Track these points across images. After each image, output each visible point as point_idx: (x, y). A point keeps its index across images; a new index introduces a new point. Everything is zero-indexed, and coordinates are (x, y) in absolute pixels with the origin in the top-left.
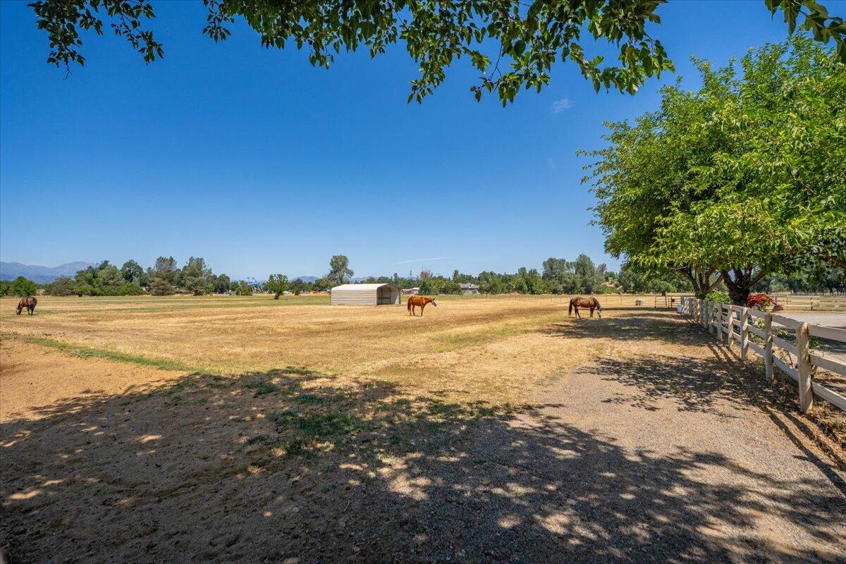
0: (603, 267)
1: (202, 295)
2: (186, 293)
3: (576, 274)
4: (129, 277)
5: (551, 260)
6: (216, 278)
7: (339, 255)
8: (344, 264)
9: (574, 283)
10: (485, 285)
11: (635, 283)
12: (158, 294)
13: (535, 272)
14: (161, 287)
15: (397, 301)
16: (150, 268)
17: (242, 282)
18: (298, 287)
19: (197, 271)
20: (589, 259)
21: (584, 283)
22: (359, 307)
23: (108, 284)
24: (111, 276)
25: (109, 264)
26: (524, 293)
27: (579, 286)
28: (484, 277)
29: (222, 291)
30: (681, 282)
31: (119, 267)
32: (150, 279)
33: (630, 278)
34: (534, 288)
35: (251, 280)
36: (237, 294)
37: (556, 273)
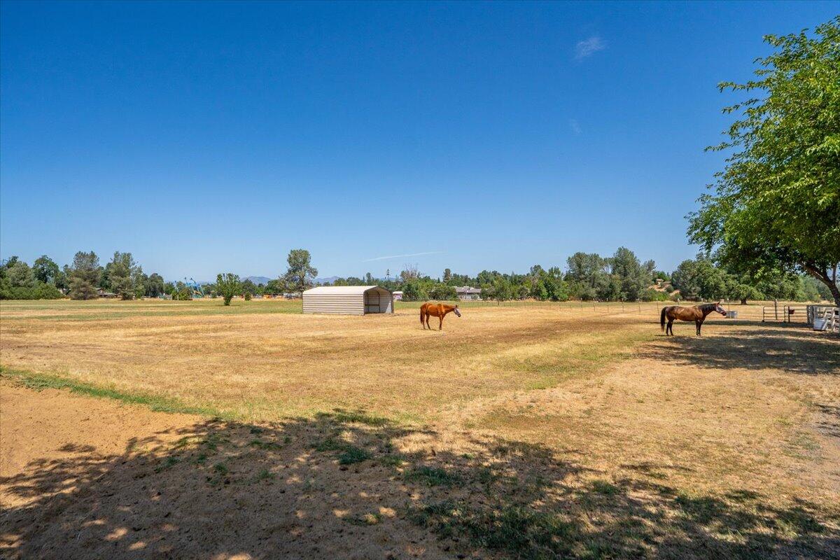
0: (650, 265)
1: (131, 299)
2: (112, 297)
3: (614, 273)
4: (42, 277)
5: (579, 255)
6: (146, 279)
7: (298, 249)
8: (305, 261)
9: (611, 286)
10: (489, 289)
11: (702, 287)
12: (79, 298)
13: (557, 271)
14: (82, 289)
15: (389, 309)
16: (66, 266)
17: (179, 284)
18: (248, 289)
19: (124, 269)
20: (632, 254)
21: (626, 286)
22: (341, 317)
23: (18, 285)
24: (22, 276)
25: (18, 260)
26: (543, 300)
27: (618, 290)
28: (484, 278)
29: (154, 295)
30: (771, 285)
31: (31, 265)
32: (68, 279)
33: (695, 280)
34: (556, 294)
35: (189, 281)
36: (174, 298)
37: (586, 273)
